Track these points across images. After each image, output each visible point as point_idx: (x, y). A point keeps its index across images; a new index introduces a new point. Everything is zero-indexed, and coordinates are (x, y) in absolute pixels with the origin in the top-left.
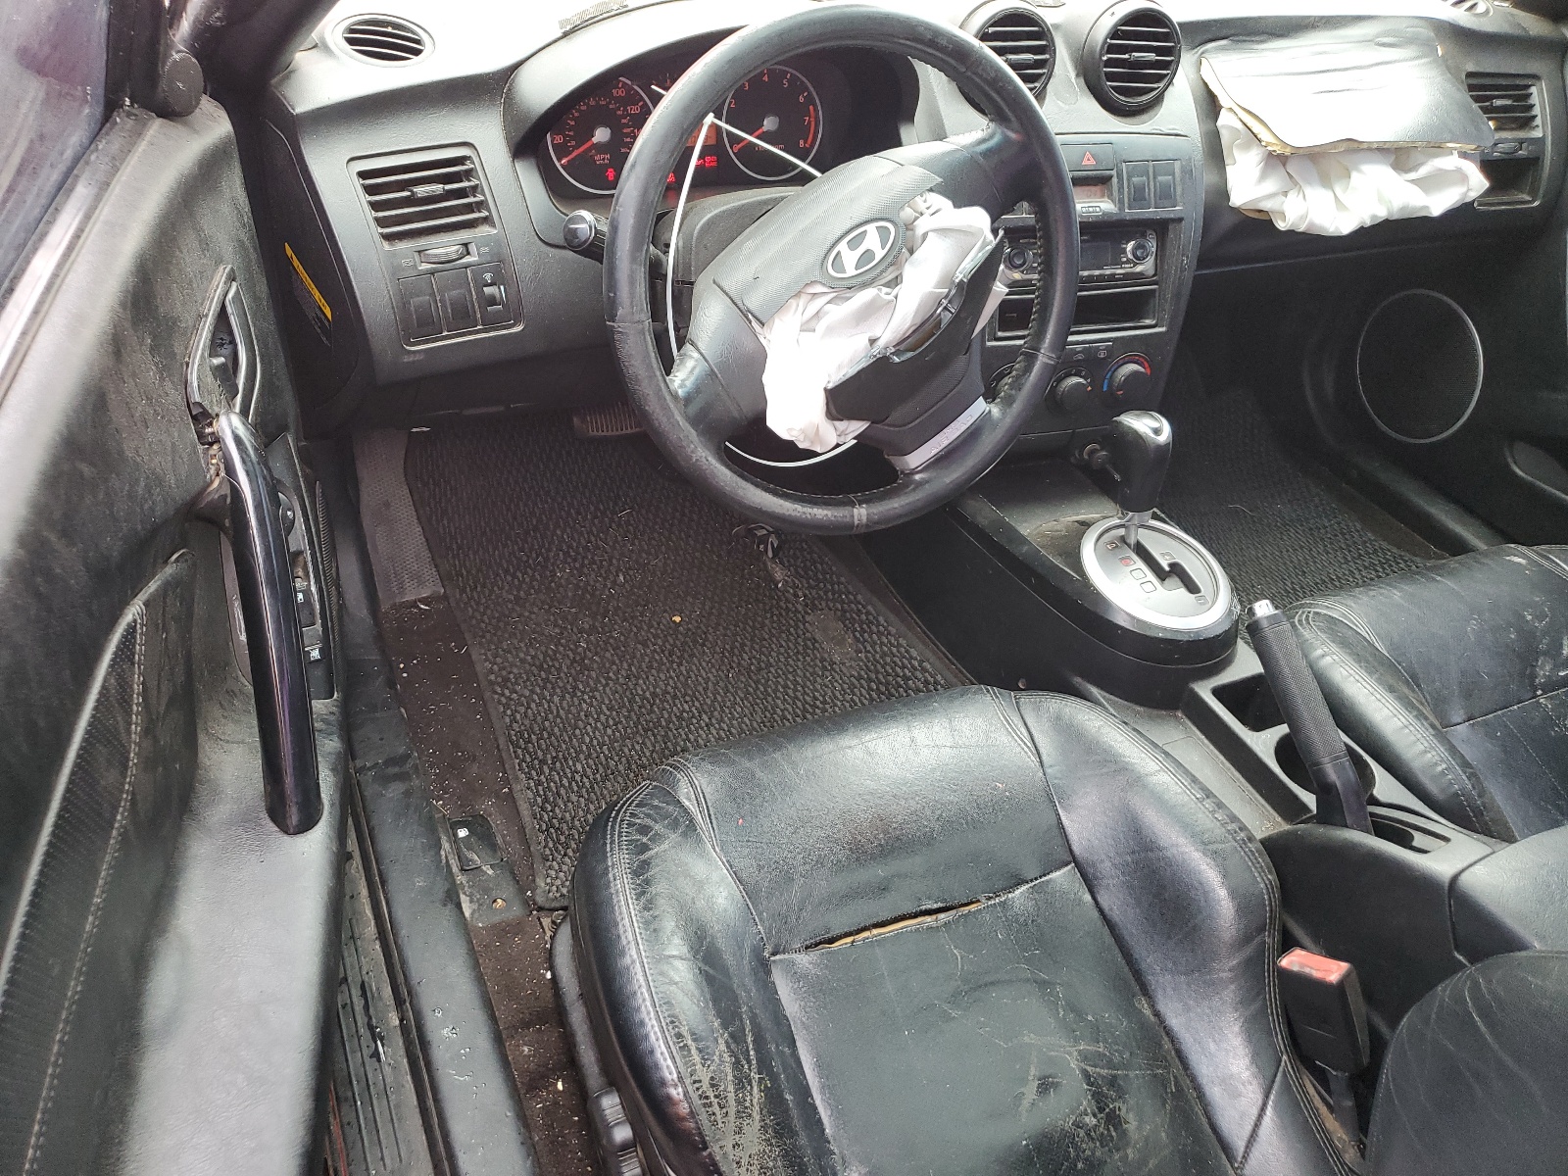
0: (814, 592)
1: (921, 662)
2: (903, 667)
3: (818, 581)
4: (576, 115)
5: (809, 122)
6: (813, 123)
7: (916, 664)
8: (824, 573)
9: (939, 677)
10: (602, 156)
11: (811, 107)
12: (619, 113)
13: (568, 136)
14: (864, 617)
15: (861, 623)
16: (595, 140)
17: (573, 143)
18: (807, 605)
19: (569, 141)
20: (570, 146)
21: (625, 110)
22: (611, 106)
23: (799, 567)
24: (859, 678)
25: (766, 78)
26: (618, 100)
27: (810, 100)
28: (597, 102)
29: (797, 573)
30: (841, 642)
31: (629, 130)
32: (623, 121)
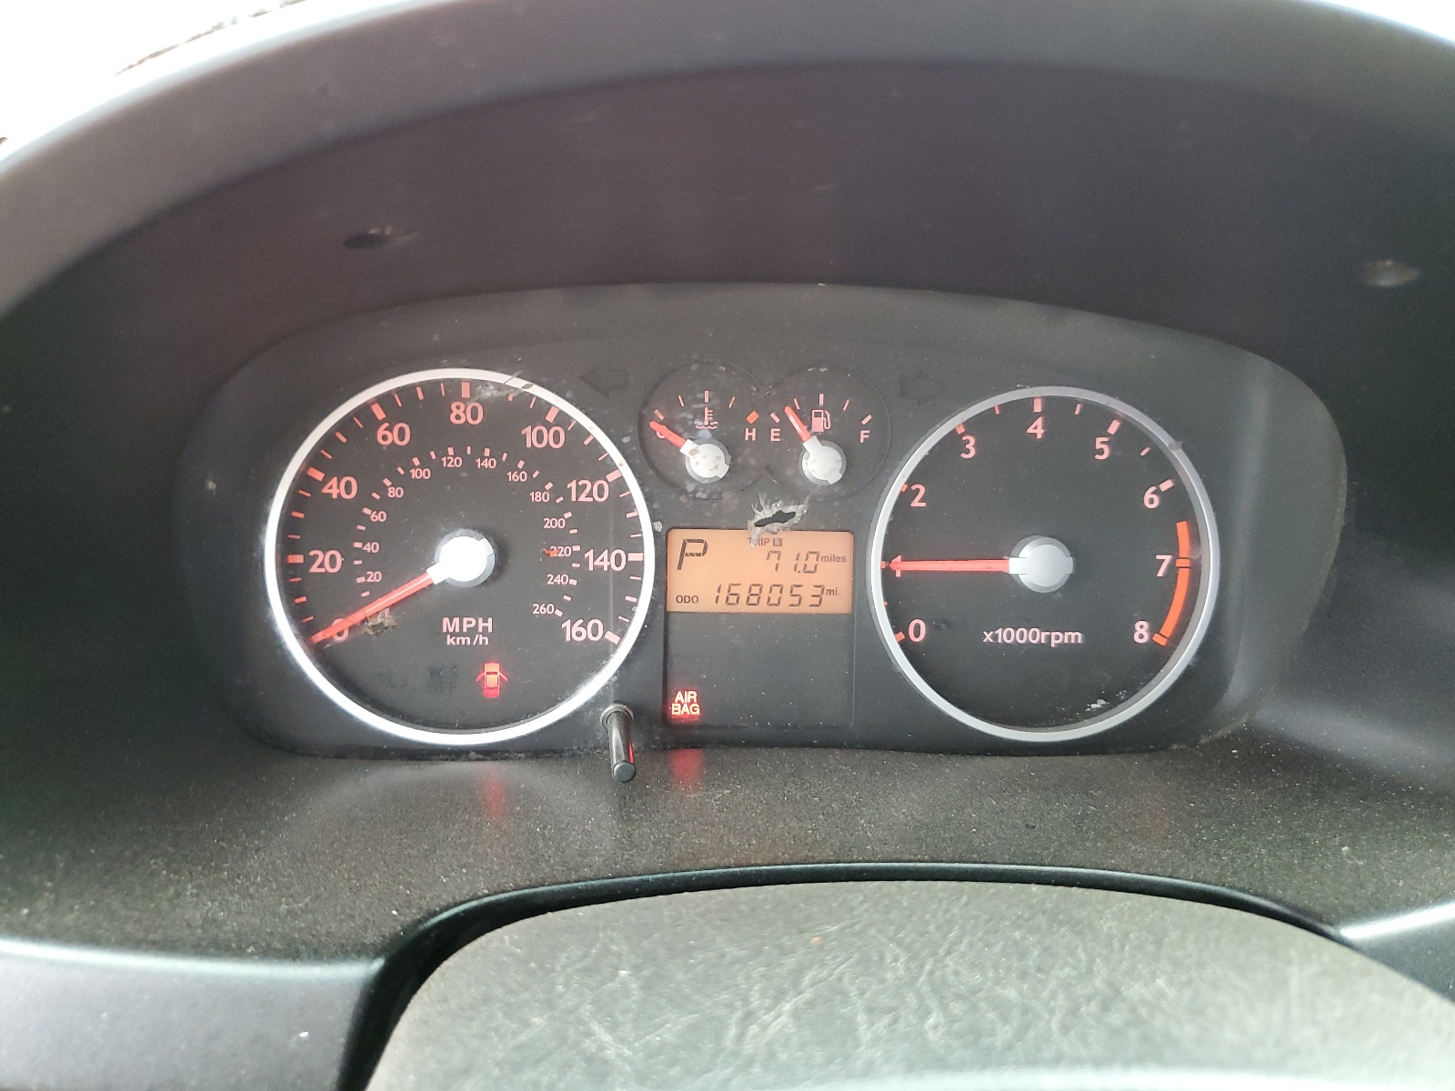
4: (393, 492)
5: (1172, 569)
6: (1183, 577)
10: (469, 623)
11: (1182, 528)
12: (537, 497)
13: (361, 554)
16: (435, 574)
17: (374, 577)
19: (362, 571)
20: (366, 586)
21: (561, 490)
22: (513, 477)
25: (1037, 429)
26: (541, 459)
27: (1179, 504)
28: (469, 463)
31: (562, 552)
32: (549, 524)
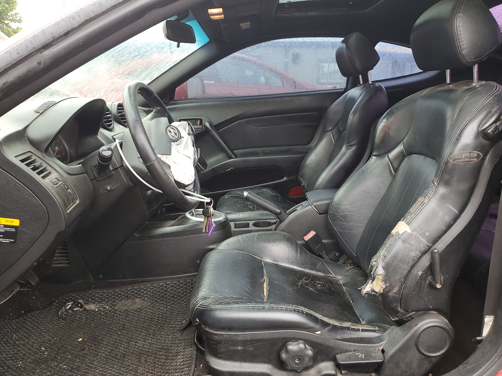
0: (110, 302)
1: (166, 284)
2: (162, 289)
3: (108, 298)
7: (165, 285)
8: (107, 295)
9: (174, 282)
14: (136, 291)
15: (136, 293)
18: (111, 307)
23: (98, 300)
24: (152, 303)
29: (99, 302)
30: (135, 303)
